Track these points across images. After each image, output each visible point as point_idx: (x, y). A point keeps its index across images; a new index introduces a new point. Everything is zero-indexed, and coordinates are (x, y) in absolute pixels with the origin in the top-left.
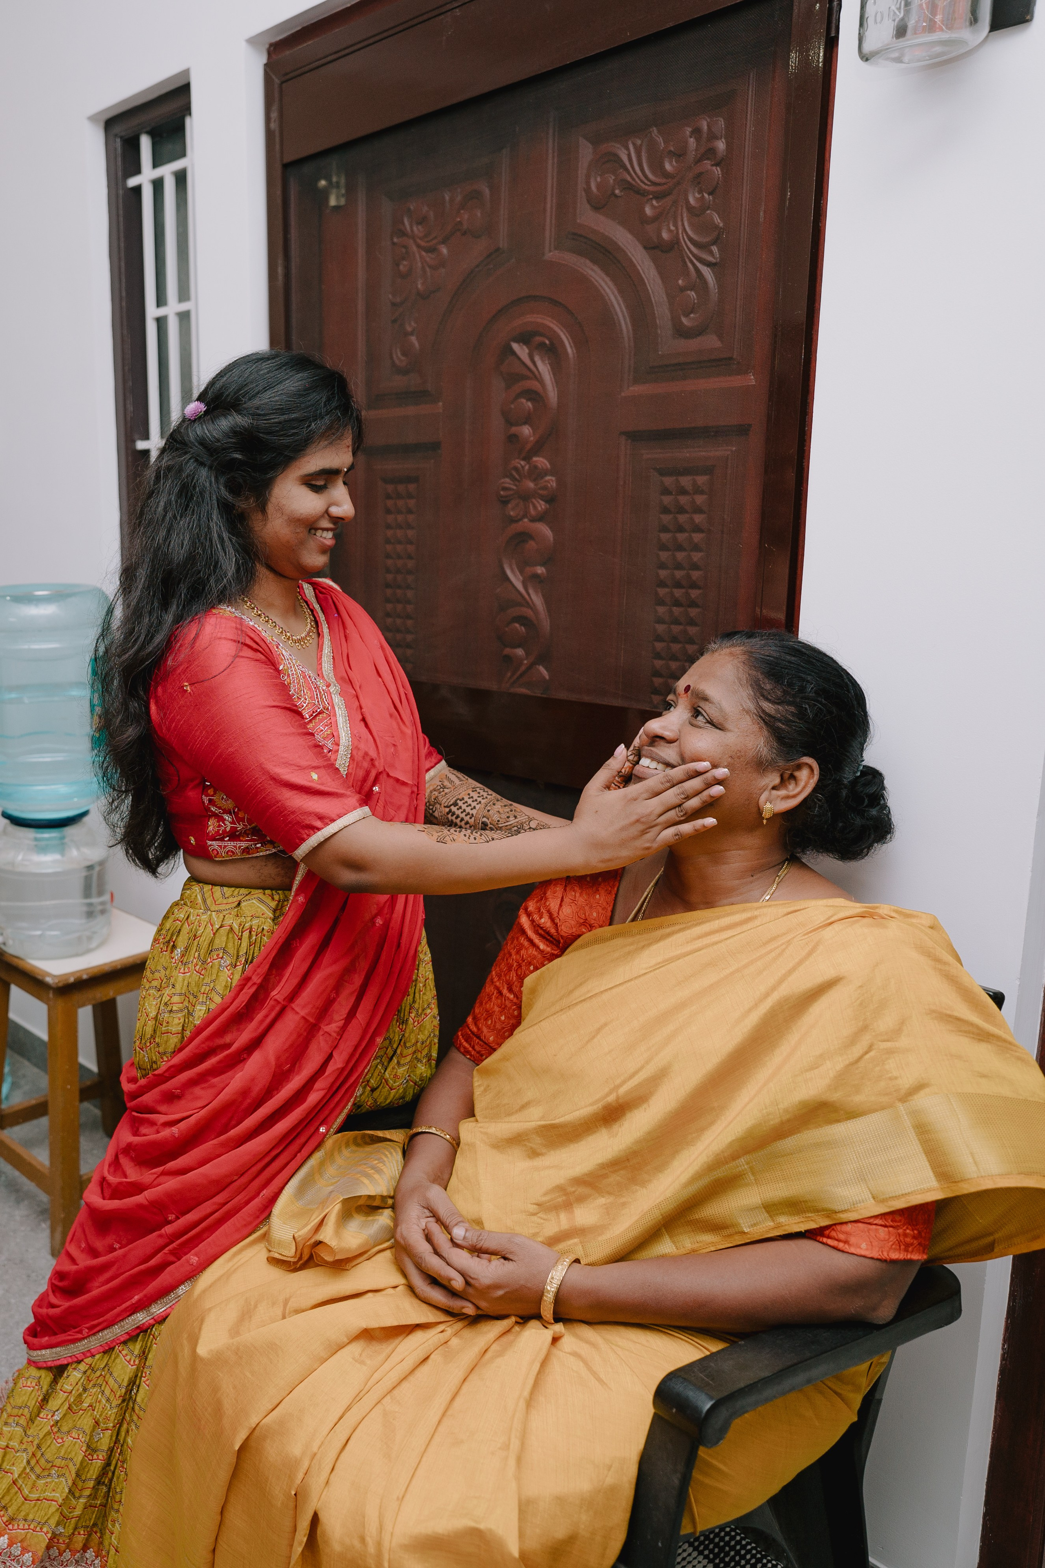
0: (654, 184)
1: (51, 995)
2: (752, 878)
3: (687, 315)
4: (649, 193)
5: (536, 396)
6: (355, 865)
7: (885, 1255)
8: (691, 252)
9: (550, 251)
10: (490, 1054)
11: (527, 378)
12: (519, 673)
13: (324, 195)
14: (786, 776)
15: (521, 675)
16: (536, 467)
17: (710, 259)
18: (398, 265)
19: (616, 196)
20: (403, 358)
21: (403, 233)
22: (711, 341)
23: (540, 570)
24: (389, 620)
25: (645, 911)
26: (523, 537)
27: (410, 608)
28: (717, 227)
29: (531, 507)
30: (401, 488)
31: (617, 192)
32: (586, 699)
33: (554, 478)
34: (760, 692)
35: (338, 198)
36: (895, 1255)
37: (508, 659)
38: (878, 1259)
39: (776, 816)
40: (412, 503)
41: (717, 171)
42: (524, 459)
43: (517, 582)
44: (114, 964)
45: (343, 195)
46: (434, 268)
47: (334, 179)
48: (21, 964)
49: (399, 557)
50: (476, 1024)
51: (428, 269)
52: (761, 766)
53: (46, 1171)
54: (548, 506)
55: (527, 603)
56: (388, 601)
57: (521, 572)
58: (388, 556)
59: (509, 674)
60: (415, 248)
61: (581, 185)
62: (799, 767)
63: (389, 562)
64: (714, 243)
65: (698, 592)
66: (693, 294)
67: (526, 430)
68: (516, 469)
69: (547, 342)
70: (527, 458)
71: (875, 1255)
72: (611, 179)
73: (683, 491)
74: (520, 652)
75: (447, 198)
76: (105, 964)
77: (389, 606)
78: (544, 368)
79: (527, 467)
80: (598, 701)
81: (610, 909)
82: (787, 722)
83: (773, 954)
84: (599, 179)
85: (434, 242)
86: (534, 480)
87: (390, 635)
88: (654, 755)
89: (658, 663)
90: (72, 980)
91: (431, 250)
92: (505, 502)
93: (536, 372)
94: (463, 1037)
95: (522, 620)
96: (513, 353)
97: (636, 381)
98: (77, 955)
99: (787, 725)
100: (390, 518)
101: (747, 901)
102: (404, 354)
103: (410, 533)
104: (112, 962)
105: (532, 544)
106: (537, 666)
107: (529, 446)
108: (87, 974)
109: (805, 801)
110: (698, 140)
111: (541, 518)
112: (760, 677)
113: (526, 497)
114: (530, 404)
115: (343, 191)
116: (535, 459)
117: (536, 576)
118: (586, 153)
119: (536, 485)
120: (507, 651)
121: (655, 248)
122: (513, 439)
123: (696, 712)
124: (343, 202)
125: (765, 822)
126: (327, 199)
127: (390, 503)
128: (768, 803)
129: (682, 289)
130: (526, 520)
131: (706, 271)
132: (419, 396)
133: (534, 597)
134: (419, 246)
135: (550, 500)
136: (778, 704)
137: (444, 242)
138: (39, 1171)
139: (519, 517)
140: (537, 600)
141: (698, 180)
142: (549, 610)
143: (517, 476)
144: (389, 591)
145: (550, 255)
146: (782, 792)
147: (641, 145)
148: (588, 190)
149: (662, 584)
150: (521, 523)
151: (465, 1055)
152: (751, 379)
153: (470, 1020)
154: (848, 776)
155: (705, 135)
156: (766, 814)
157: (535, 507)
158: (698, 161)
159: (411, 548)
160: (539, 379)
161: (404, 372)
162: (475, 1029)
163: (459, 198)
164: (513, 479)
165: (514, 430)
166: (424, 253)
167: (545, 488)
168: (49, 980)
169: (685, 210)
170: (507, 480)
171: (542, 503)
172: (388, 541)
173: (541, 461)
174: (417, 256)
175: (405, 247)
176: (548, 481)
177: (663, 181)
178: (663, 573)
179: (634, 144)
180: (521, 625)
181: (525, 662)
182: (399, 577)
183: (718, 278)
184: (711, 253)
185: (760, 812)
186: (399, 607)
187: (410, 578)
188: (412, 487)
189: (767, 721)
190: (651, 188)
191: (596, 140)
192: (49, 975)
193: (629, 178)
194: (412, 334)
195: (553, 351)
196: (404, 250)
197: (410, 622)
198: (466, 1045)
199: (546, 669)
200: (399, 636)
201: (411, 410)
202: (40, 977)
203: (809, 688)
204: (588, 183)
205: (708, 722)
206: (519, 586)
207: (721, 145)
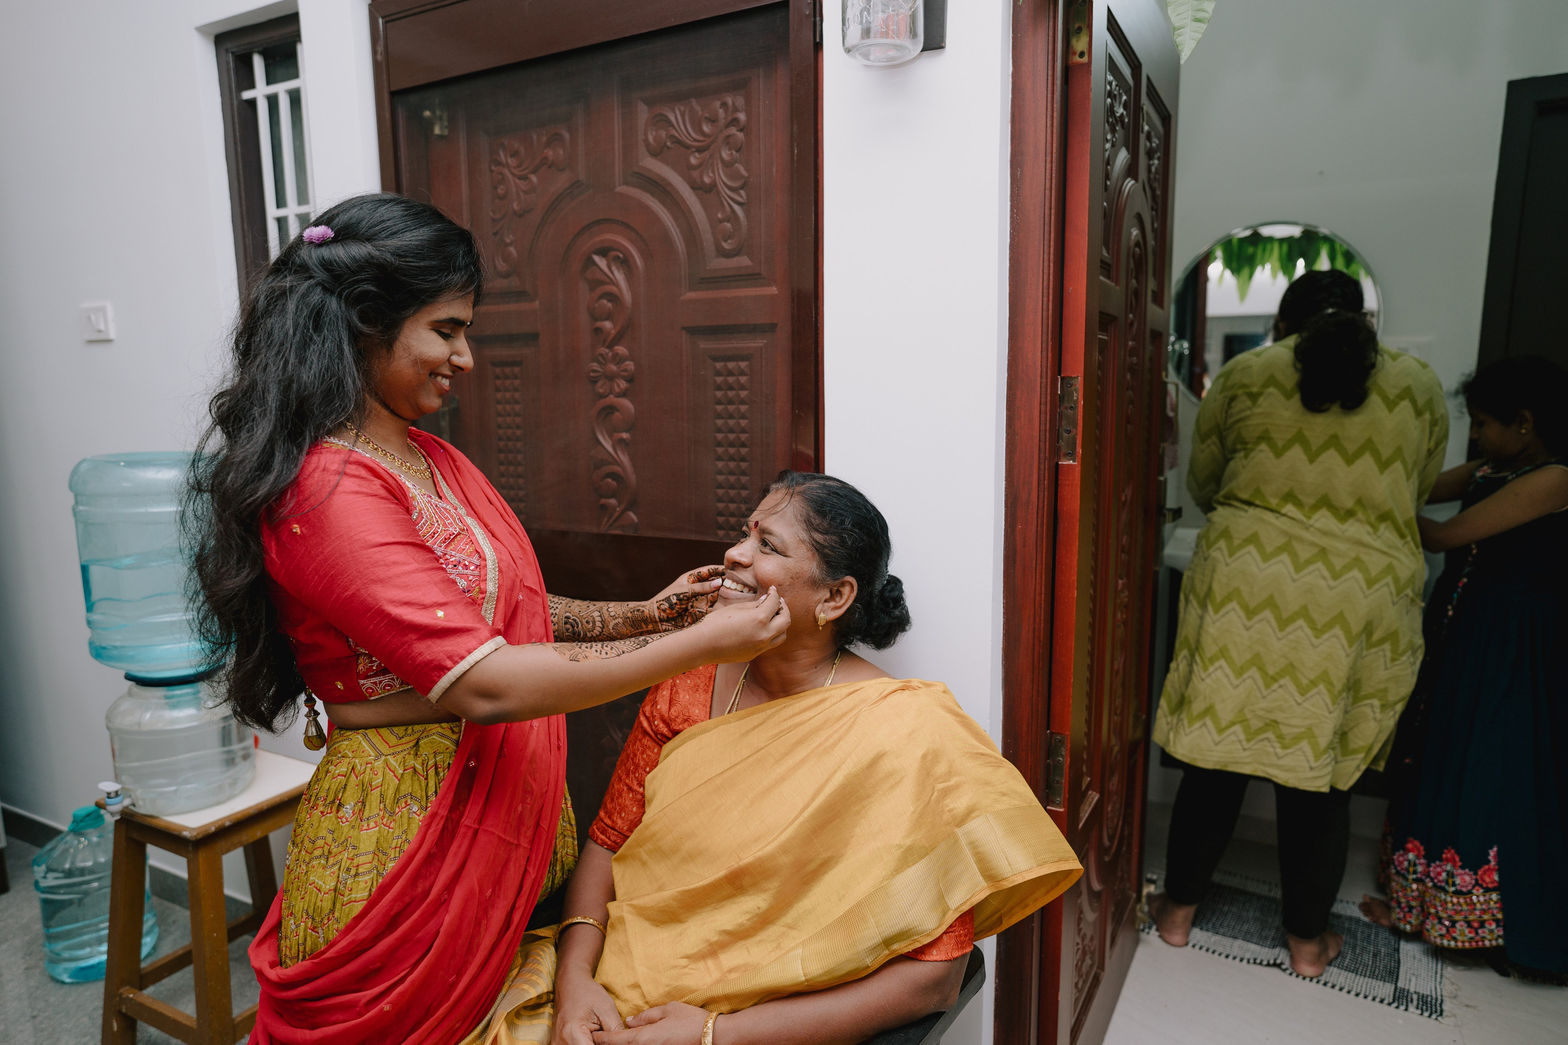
0: (696, 140)
1: (190, 848)
2: (816, 670)
3: (725, 241)
4: (692, 146)
5: (614, 298)
6: (488, 693)
7: (950, 956)
8: (727, 194)
9: (620, 185)
10: (624, 841)
11: (608, 284)
12: (614, 518)
13: (430, 124)
14: (834, 591)
15: (615, 521)
16: (617, 354)
17: (740, 199)
18: (496, 188)
19: (668, 148)
20: (504, 264)
21: (499, 163)
22: (744, 261)
23: (625, 435)
24: (503, 480)
25: (738, 704)
26: (611, 409)
27: (520, 469)
28: (742, 177)
29: (616, 386)
30: (507, 370)
31: (668, 144)
32: (670, 535)
33: (632, 363)
34: (809, 525)
35: (441, 128)
36: (956, 954)
37: (604, 507)
38: (945, 961)
39: (828, 622)
40: (517, 382)
41: (741, 135)
42: (608, 347)
43: (608, 446)
44: (260, 806)
45: (446, 127)
46: (526, 193)
47: (438, 113)
48: (154, 822)
49: (509, 427)
50: (610, 817)
51: (522, 194)
52: (814, 584)
53: (193, 1024)
54: (628, 385)
55: (616, 461)
56: (501, 464)
57: (611, 437)
58: (499, 427)
59: (606, 520)
60: (510, 176)
61: (641, 137)
62: (843, 584)
63: (501, 432)
64: (742, 188)
65: (746, 450)
66: (728, 225)
67: (608, 325)
68: (601, 355)
69: (621, 256)
70: (610, 347)
71: (944, 958)
72: (663, 134)
73: (730, 373)
74: (613, 501)
75: (535, 137)
76: (250, 808)
77: (502, 468)
78: (619, 276)
79: (610, 354)
80: (678, 536)
81: (709, 705)
82: (833, 548)
83: (845, 727)
84: (654, 133)
85: (526, 172)
86: (617, 364)
87: (505, 492)
88: (735, 578)
89: (721, 506)
90: (213, 829)
91: (524, 178)
92: (594, 381)
93: (614, 279)
94: (598, 830)
95: (614, 476)
96: (595, 264)
97: (690, 290)
98: (219, 803)
99: (832, 551)
100: (499, 395)
101: (815, 687)
102: (505, 260)
103: (517, 407)
104: (257, 805)
105: (617, 414)
106: (628, 512)
107: (610, 338)
108: (230, 821)
109: (848, 609)
110: (726, 111)
111: (623, 394)
112: (812, 514)
113: (611, 377)
114: (610, 305)
115: (446, 123)
116: (616, 347)
117: (621, 441)
118: (643, 113)
119: (618, 368)
120: (603, 501)
121: (697, 187)
122: (598, 331)
123: (764, 543)
124: (446, 132)
125: (820, 628)
126: (432, 130)
127: (498, 382)
128: (822, 614)
129: (721, 221)
130: (612, 396)
131: (736, 208)
132: (520, 295)
133: (622, 456)
134: (512, 174)
135: (630, 380)
136: (825, 534)
137: (534, 172)
138: (185, 1026)
139: (606, 394)
140: (624, 459)
141: (728, 141)
142: (634, 465)
143: (603, 361)
144: (502, 456)
145: (619, 189)
146: (832, 604)
147: (685, 111)
148: (646, 141)
149: (719, 444)
150: (608, 398)
151: (602, 846)
152: (774, 290)
153: (602, 814)
154: (878, 586)
155: (730, 109)
156: (821, 622)
157: (618, 386)
158: (727, 126)
159: (518, 420)
160: (615, 283)
161: (507, 276)
162: (608, 822)
163: (544, 139)
164: (600, 363)
165: (599, 324)
166: (517, 181)
167: (626, 370)
168: (186, 834)
169: (719, 162)
170: (595, 364)
171: (624, 382)
172: (499, 414)
173: (621, 349)
174: (513, 185)
175: (501, 173)
176: (627, 365)
177: (702, 138)
178: (720, 436)
179: (680, 110)
180: (613, 480)
181: (618, 509)
182: (510, 444)
183: (747, 213)
184: (740, 195)
185: (816, 620)
186: (511, 468)
187: (519, 445)
188: (516, 370)
189: (818, 549)
190: (695, 144)
191: (650, 103)
192: (186, 828)
193: (677, 135)
194: (510, 244)
195: (625, 263)
196: (500, 177)
197: (521, 481)
198: (603, 837)
199: (635, 514)
200: (512, 493)
201: (513, 307)
202: (176, 833)
203: (847, 521)
204: (646, 135)
205: (773, 550)
206: (610, 449)
207: (742, 117)
